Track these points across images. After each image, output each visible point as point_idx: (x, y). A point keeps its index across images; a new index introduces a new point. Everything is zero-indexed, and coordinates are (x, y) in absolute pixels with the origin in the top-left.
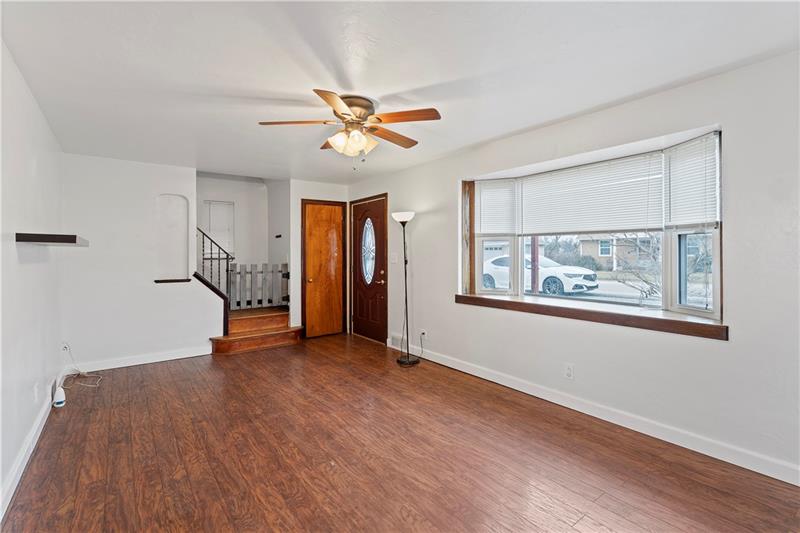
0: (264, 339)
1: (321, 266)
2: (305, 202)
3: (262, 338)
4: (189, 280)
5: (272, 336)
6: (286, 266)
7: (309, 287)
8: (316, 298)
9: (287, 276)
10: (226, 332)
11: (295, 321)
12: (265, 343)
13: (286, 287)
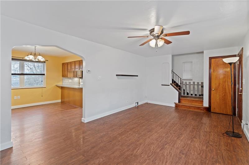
0: (190, 107)
1: (219, 84)
2: (211, 58)
3: (189, 106)
4: (169, 85)
5: (193, 107)
6: (202, 83)
7: (212, 92)
8: (217, 97)
9: (202, 87)
10: (179, 102)
11: (206, 104)
12: (190, 108)
13: (202, 91)
